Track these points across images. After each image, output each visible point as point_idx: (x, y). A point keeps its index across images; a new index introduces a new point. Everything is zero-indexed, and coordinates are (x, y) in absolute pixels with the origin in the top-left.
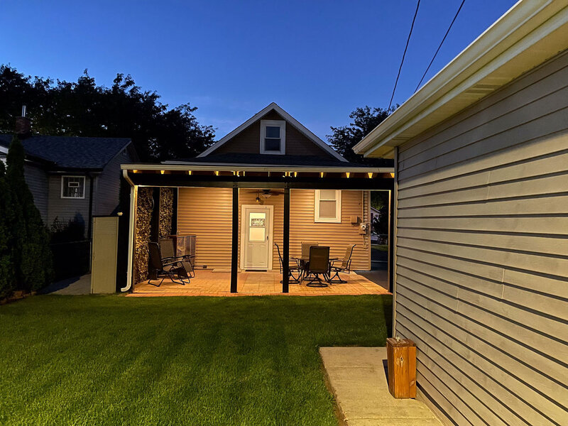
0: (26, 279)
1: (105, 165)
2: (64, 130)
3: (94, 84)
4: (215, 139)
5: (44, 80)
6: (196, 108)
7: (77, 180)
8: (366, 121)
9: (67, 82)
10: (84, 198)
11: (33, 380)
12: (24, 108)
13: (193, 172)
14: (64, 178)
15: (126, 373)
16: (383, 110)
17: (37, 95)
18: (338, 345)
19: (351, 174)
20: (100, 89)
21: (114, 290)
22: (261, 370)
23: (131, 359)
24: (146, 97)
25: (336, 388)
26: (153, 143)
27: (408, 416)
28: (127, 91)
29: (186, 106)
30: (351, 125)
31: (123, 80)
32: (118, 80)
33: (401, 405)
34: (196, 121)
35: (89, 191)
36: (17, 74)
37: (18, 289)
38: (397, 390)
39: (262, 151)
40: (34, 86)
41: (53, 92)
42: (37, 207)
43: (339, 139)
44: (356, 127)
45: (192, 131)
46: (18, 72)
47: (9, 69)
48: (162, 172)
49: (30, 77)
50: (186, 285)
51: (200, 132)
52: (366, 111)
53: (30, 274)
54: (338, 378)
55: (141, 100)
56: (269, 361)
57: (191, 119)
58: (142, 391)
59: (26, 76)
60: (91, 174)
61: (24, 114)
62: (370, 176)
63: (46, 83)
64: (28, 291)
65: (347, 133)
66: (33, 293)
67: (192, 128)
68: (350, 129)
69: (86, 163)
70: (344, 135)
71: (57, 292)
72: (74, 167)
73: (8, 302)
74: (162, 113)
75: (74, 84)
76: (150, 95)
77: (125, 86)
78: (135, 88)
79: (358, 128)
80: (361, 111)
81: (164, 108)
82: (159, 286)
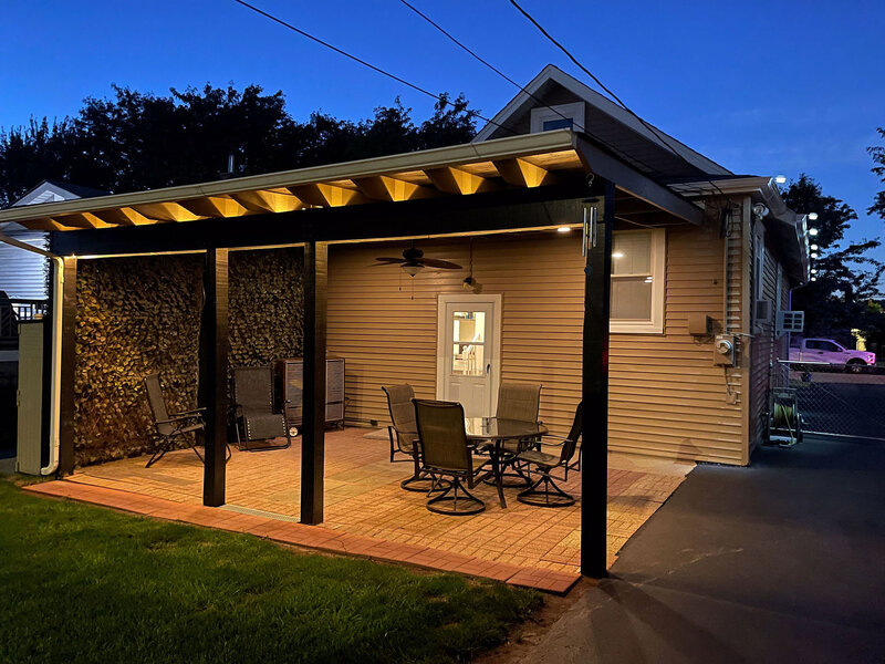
82: (148, 466)
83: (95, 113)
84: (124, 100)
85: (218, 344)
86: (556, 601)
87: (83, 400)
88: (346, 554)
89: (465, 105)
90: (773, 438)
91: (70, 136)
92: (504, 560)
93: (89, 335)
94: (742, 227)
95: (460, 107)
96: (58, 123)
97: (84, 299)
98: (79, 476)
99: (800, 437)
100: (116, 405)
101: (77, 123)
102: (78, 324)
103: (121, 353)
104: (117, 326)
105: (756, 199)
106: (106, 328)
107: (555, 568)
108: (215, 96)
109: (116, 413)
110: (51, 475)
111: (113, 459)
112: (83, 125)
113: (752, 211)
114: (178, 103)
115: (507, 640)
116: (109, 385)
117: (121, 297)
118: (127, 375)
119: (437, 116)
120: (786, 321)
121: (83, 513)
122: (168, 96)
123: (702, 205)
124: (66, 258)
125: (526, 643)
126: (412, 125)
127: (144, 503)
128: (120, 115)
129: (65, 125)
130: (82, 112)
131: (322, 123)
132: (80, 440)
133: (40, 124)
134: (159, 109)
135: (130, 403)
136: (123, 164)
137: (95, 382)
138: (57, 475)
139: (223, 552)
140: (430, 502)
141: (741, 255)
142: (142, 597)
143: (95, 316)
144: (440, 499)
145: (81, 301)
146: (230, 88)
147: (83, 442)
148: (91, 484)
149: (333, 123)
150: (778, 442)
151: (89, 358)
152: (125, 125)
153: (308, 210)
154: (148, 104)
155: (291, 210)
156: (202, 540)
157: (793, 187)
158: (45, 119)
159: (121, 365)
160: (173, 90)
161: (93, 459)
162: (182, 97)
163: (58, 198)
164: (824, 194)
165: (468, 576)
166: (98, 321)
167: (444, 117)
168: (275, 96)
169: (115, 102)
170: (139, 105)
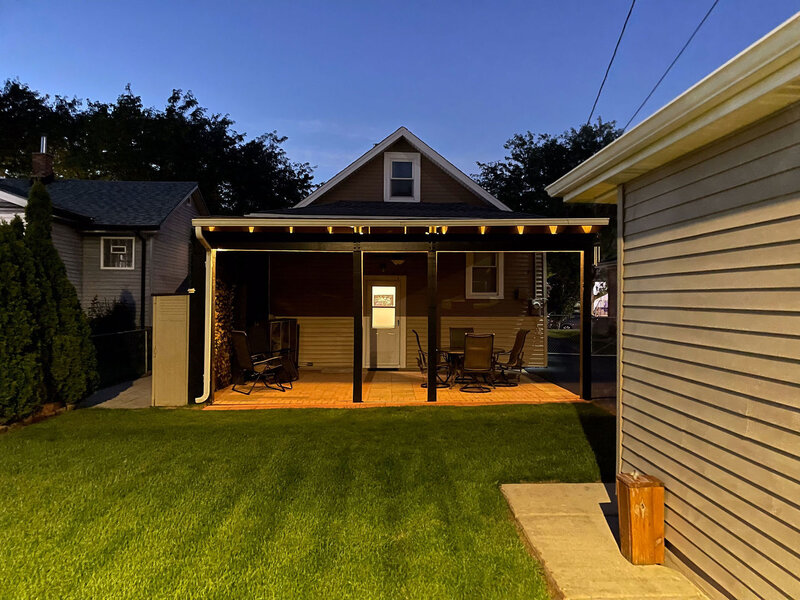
0: (60, 387)
1: (163, 221)
2: (98, 172)
3: (140, 106)
4: (313, 182)
5: (69, 101)
6: (286, 138)
7: (123, 242)
8: (527, 152)
9: (102, 103)
10: (133, 268)
11: (86, 541)
12: (44, 141)
13: (295, 228)
14: (105, 240)
15: (224, 528)
16: (552, 137)
17: (60, 122)
18: (527, 480)
19: (526, 227)
20: (149, 112)
21: (184, 400)
22: (423, 521)
23: (228, 506)
24: (214, 123)
25: (540, 549)
26: (224, 189)
27: (660, 592)
28: (187, 114)
29: (271, 135)
30: (507, 158)
31: (182, 98)
32: (175, 98)
33: (644, 575)
34: (285, 156)
35: (140, 258)
36: (29, 93)
37: (48, 401)
38: (636, 552)
39: (387, 197)
40: (54, 109)
41: (82, 117)
42: (72, 283)
43: (490, 180)
44: (514, 162)
45: (281, 171)
46: (31, 89)
47: (17, 86)
48: (251, 230)
49: (48, 96)
50: (287, 392)
51: (292, 172)
52: (528, 138)
53: (65, 380)
54: (540, 534)
55: (208, 128)
56: (432, 508)
57: (279, 154)
58: (252, 557)
59: (42, 95)
60: (142, 233)
61: (44, 150)
62: (553, 231)
63: (71, 105)
64: (63, 405)
65: (501, 170)
66: (69, 406)
67: (280, 166)
68: (505, 166)
69: (135, 218)
70: (495, 174)
71: (103, 405)
72: (119, 223)
73: (34, 421)
74: (237, 146)
75: (111, 105)
76: (220, 119)
77: (183, 108)
78: (198, 109)
79: (516, 162)
80: (521, 139)
81: (240, 138)
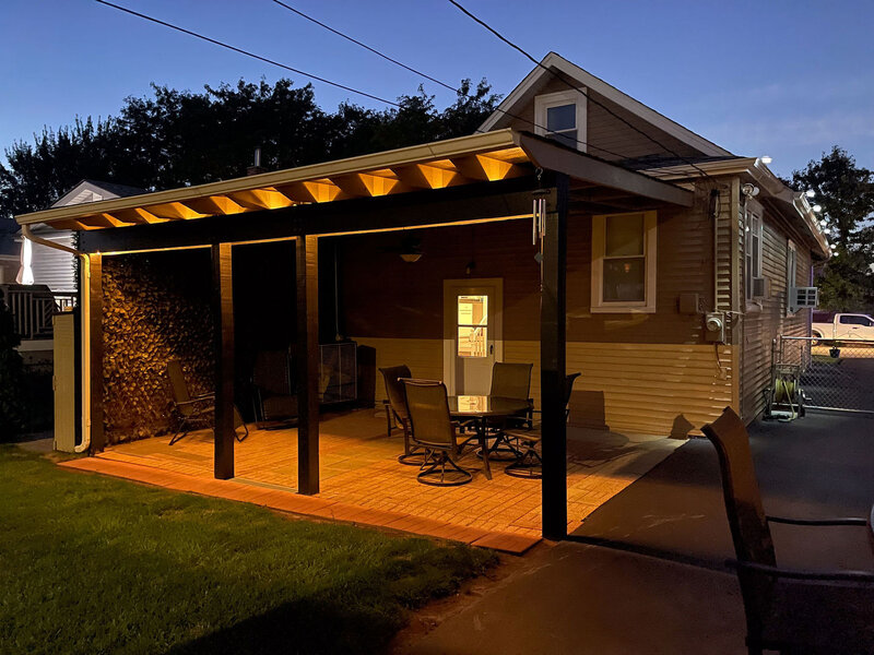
82: (171, 444)
83: (136, 111)
84: (162, 99)
85: (223, 331)
86: (513, 559)
87: (112, 384)
88: (334, 520)
89: (487, 90)
90: (774, 413)
91: (114, 135)
92: (476, 526)
93: (116, 325)
94: (731, 207)
95: (482, 92)
96: (102, 121)
97: (110, 292)
98: (108, 453)
99: (802, 412)
100: (143, 389)
101: (119, 122)
102: (105, 314)
103: (145, 340)
104: (141, 315)
105: (746, 180)
106: (130, 318)
107: (521, 532)
108: (247, 91)
109: (142, 396)
110: (83, 452)
111: (141, 438)
112: (125, 123)
113: (741, 191)
114: (213, 99)
115: (456, 592)
116: (135, 370)
117: (144, 289)
118: (151, 361)
119: (460, 102)
120: (799, 297)
121: (106, 485)
122: (204, 92)
123: (691, 187)
124: (92, 255)
125: (473, 594)
126: (436, 111)
127: (163, 477)
128: (159, 112)
129: (109, 123)
130: (123, 111)
131: (351, 113)
132: (109, 421)
133: (85, 123)
134: (194, 105)
135: (155, 387)
136: (164, 160)
137: (122, 367)
138: (89, 452)
139: (224, 518)
140: (421, 475)
141: (731, 235)
142: (143, 555)
143: (121, 308)
144: (429, 472)
145: (107, 294)
146: (262, 83)
147: (113, 422)
148: (119, 460)
149: (361, 112)
150: (779, 416)
151: (116, 346)
152: (165, 123)
153: (298, 206)
154: (185, 100)
155: (285, 206)
156: (207, 507)
157: (826, 160)
158: (90, 118)
159: (146, 351)
160: (207, 87)
161: (123, 438)
162: (216, 94)
163: (97, 197)
164: (859, 167)
165: (437, 539)
166: (123, 311)
167: (467, 103)
168: (305, 89)
169: (155, 100)
170: (177, 103)
